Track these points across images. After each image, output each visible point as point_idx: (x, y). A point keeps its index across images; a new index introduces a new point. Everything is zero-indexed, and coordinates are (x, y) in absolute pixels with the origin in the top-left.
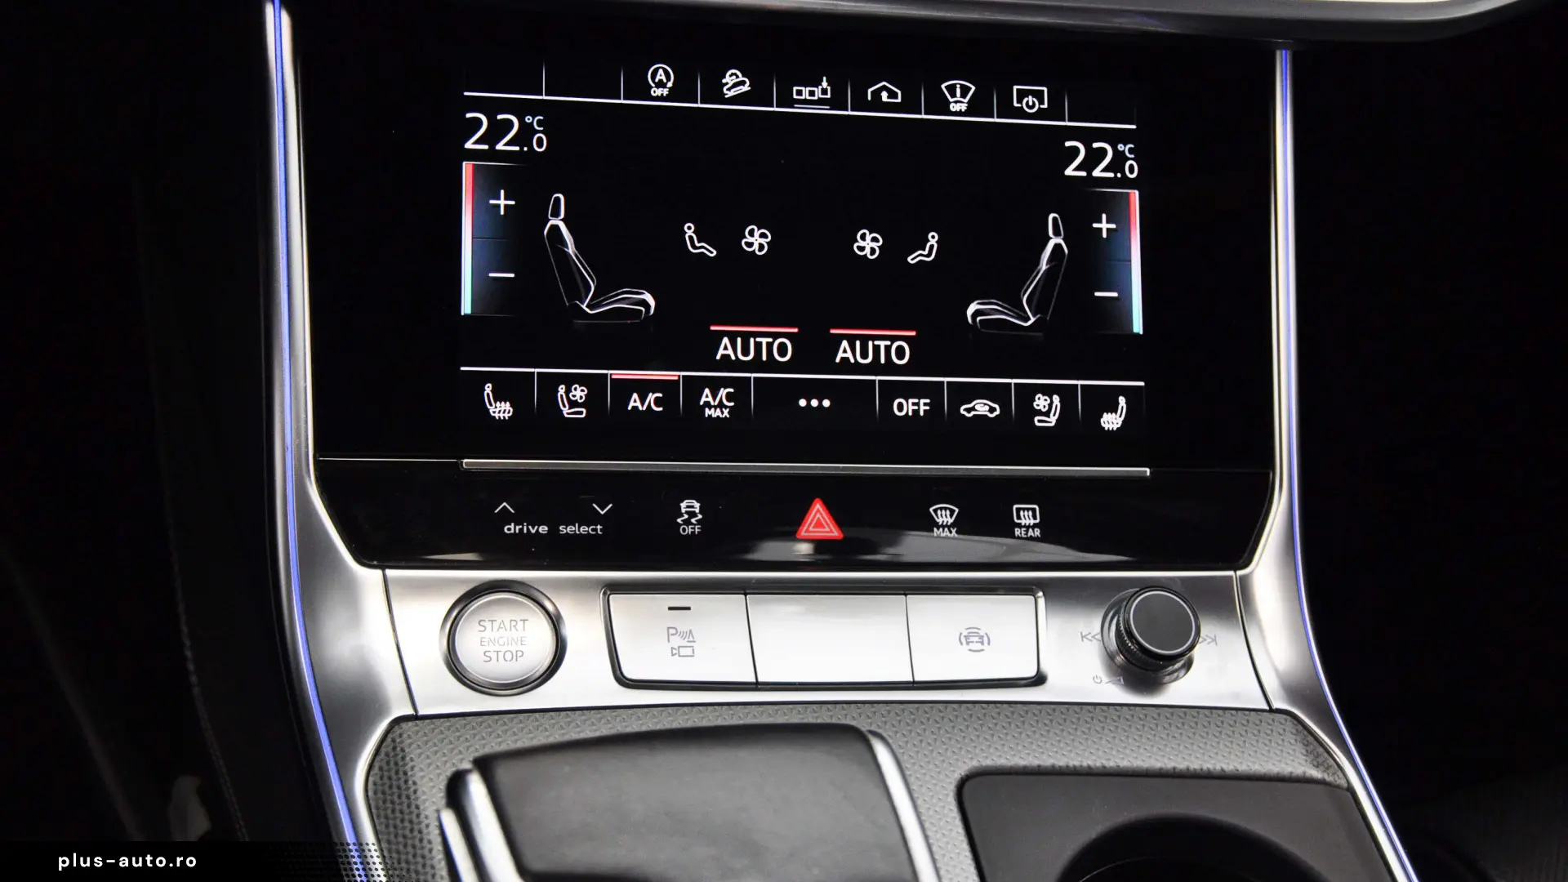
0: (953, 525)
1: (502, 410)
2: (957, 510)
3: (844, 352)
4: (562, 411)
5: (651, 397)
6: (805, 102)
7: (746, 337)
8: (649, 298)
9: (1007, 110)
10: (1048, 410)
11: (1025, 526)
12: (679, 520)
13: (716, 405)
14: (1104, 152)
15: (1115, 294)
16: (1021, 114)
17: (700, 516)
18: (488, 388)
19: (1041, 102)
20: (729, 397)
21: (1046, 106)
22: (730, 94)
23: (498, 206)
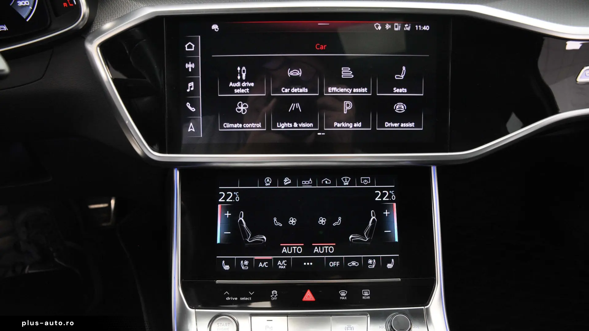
0: (345, 296)
1: (227, 267)
2: (347, 292)
3: (316, 250)
4: (242, 267)
5: (265, 263)
6: (305, 185)
7: (290, 247)
8: (265, 238)
9: (359, 184)
10: (372, 263)
11: (365, 296)
12: (271, 296)
13: (282, 265)
15: (390, 231)
16: (363, 185)
17: (277, 295)
18: (223, 262)
19: (368, 181)
20: (285, 263)
21: (370, 182)
22: (286, 184)
23: (227, 215)
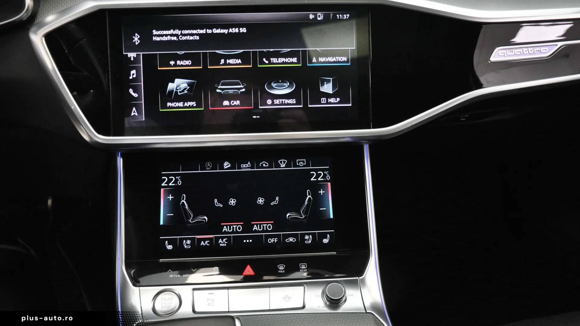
0: (284, 270)
1: (170, 247)
2: (284, 266)
3: (255, 228)
4: (184, 247)
5: (207, 242)
6: (244, 168)
7: (230, 226)
8: (207, 219)
9: (295, 166)
10: (308, 239)
11: (303, 269)
13: (223, 243)
14: (321, 174)
15: (325, 209)
16: (299, 166)
17: (219, 271)
18: (167, 242)
19: (304, 163)
20: (226, 241)
21: (305, 164)
22: (225, 168)
23: (169, 198)
